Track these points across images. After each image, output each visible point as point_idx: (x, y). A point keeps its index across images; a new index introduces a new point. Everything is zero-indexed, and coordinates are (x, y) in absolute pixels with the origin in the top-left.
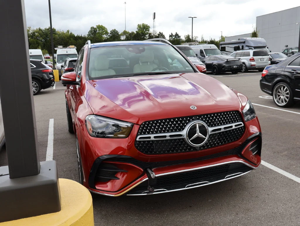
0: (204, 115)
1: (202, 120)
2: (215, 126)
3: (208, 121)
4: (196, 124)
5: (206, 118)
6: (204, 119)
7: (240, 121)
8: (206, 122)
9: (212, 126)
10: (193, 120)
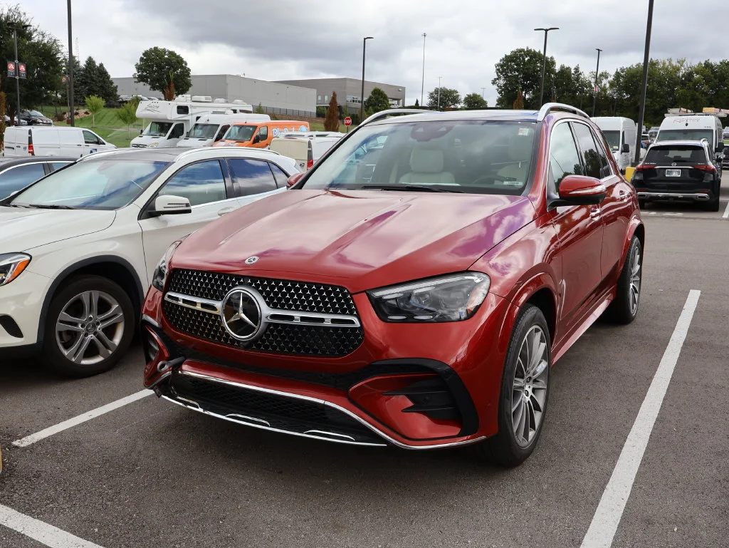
0: (262, 280)
1: (256, 288)
2: (282, 308)
3: (268, 294)
4: (240, 293)
5: (264, 287)
6: (260, 288)
7: (351, 314)
8: (264, 294)
9: (275, 307)
10: (241, 284)
